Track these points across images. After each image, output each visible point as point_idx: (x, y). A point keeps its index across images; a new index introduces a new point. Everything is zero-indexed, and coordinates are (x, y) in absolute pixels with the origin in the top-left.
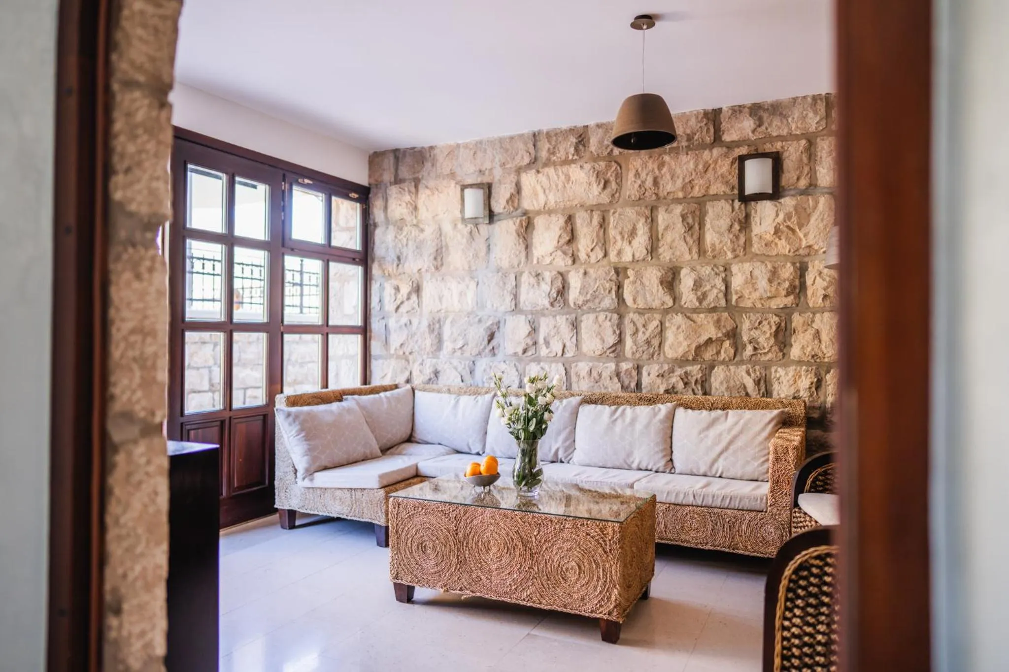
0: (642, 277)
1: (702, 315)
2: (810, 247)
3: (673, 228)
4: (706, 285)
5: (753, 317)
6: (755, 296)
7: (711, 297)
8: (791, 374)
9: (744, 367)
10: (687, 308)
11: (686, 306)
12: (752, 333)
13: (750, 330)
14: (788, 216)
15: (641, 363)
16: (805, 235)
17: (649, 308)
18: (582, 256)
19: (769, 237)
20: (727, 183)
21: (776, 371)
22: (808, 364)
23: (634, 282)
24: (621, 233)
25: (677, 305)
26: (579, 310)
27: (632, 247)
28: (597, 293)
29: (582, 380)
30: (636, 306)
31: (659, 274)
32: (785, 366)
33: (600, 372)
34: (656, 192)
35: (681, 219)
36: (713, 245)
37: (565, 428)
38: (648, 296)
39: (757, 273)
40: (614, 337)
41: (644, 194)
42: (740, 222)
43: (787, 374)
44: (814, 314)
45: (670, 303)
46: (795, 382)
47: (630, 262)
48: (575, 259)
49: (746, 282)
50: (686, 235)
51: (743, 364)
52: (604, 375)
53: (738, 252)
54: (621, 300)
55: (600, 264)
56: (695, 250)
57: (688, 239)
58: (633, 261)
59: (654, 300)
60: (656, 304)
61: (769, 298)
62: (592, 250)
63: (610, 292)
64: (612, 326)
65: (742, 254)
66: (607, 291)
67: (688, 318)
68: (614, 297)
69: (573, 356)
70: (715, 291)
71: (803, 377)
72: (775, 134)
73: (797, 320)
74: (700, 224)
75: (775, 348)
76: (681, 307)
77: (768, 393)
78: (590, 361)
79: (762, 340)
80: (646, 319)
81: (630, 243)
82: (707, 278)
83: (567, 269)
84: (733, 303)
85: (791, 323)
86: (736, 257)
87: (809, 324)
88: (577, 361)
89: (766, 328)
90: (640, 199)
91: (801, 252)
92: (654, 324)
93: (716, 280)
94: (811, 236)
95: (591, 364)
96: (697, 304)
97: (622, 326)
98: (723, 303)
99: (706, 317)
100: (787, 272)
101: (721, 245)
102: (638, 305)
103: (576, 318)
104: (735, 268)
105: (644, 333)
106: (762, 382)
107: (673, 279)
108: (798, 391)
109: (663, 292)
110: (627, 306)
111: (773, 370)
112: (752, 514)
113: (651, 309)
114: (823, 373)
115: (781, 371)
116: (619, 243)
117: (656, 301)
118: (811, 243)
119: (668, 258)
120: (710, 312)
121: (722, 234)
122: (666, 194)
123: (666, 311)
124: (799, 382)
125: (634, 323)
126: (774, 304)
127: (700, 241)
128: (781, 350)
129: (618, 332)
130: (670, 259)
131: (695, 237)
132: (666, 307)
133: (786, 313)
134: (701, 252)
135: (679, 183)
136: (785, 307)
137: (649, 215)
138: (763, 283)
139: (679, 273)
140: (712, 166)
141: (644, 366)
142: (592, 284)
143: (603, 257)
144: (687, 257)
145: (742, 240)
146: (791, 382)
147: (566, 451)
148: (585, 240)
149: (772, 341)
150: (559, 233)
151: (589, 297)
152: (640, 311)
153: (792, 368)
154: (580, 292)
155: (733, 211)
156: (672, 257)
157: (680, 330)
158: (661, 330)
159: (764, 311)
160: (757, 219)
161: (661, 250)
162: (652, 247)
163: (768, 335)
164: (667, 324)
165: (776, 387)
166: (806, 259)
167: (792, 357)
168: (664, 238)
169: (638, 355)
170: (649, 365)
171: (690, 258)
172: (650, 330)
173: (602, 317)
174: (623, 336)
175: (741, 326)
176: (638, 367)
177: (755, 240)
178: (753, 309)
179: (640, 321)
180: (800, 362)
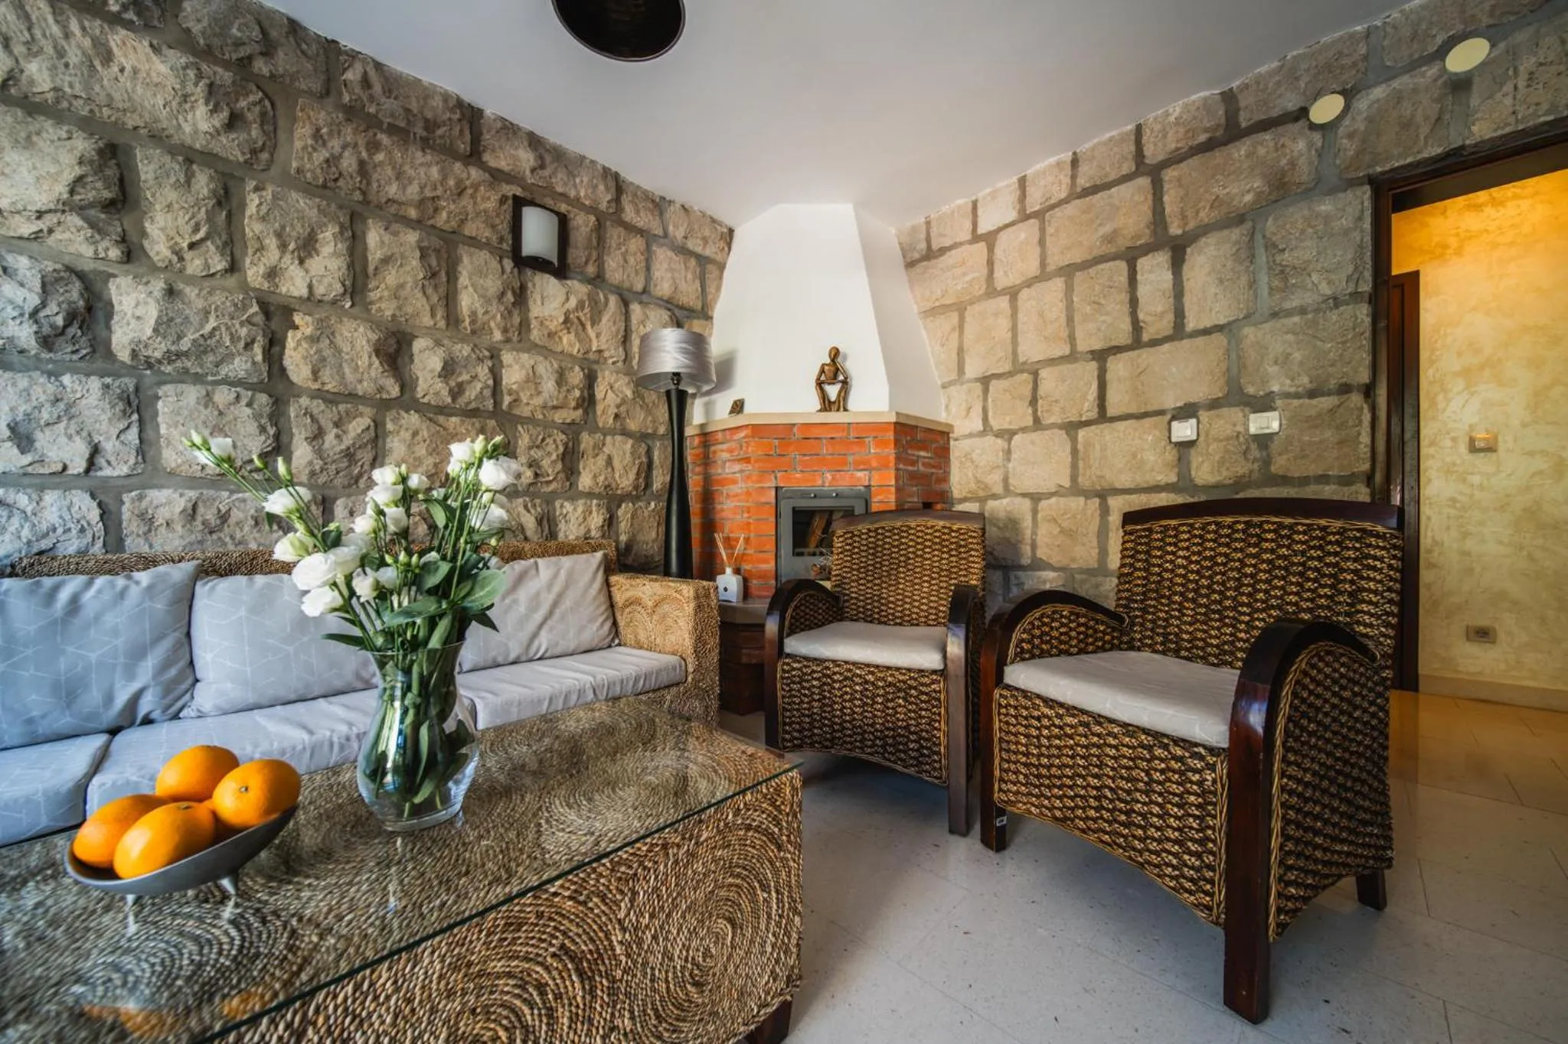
0: (333, 333)
1: (453, 419)
2: (600, 352)
3: (401, 265)
4: (460, 374)
5: (533, 431)
6: (538, 401)
7: (471, 393)
8: (580, 510)
9: (520, 500)
10: (429, 404)
11: (425, 400)
12: (532, 452)
13: (530, 448)
14: (581, 306)
15: (329, 493)
16: (598, 336)
17: (350, 394)
18: (158, 248)
19: (553, 326)
20: (493, 227)
21: (562, 506)
22: (599, 496)
23: (313, 340)
24: (279, 235)
25: (406, 396)
26: (148, 372)
27: (307, 271)
28: (212, 342)
29: (163, 530)
30: (316, 386)
31: (374, 337)
32: (572, 499)
33: (223, 510)
34: (363, 187)
35: (418, 254)
36: (473, 314)
37: (157, 640)
38: (347, 370)
39: (541, 369)
40: (263, 438)
41: (336, 180)
42: (514, 293)
43: (575, 509)
44: (605, 435)
45: (395, 391)
46: (585, 519)
47: (300, 298)
48: (132, 253)
49: (527, 381)
50: (426, 283)
51: (518, 497)
52: (236, 515)
53: (510, 334)
54: (276, 367)
55: (214, 282)
56: (440, 313)
57: (430, 291)
58: (309, 299)
59: (360, 381)
60: (365, 388)
61: (555, 408)
62: (192, 246)
63: (248, 346)
64: (257, 417)
65: (515, 339)
66: (242, 343)
67: (430, 420)
68: (259, 358)
69: (129, 476)
70: (479, 386)
71: (595, 514)
72: (560, 189)
73: (586, 440)
74: (448, 274)
75: (562, 476)
76: (416, 401)
77: (553, 535)
78: (191, 488)
79: (545, 463)
80: (343, 414)
81: (301, 262)
82: (463, 363)
83: (101, 266)
84: (505, 405)
85: (579, 444)
86: (508, 341)
87: (598, 448)
88: (144, 487)
89: (551, 448)
90: (324, 186)
91: (591, 356)
92: (358, 426)
93: (479, 369)
94: (603, 339)
95: (192, 494)
96: (449, 400)
97: (282, 420)
98: (489, 404)
99: (463, 422)
100: (576, 376)
101: (486, 317)
102: (323, 384)
103: (137, 389)
104: (507, 357)
105: (338, 436)
106: (545, 522)
107: (398, 351)
108: (589, 531)
109: (381, 369)
110: (292, 383)
111: (557, 504)
112: (674, 690)
113: (352, 397)
114: (614, 507)
115: (568, 507)
116: (272, 255)
117: (365, 384)
118: (603, 347)
119: (388, 313)
120: (467, 416)
121: (488, 301)
122: (384, 200)
123: (384, 405)
124: (589, 519)
125: (312, 416)
126: (559, 417)
127: (450, 300)
128: (568, 479)
129: (272, 431)
130: (394, 316)
131: (442, 290)
132: (385, 396)
133: (572, 430)
134: (452, 319)
135: (413, 191)
136: (573, 423)
137: (348, 224)
138: (549, 385)
139: (410, 345)
140: (470, 191)
141: (336, 499)
142: (195, 319)
143: (226, 271)
144: (427, 321)
145: (516, 320)
146: (581, 519)
147: (168, 689)
148: (169, 216)
149: (559, 466)
150: (78, 171)
151: (185, 344)
152: (329, 396)
153: (581, 502)
154: (156, 330)
155: (503, 272)
156: (398, 313)
157: (419, 438)
158: (377, 436)
159: (547, 425)
160: (537, 296)
161: (373, 295)
162: (353, 285)
163: (554, 457)
164: (390, 426)
165: (562, 526)
166: (595, 367)
167: (580, 488)
168: (380, 276)
169: (322, 479)
170: (349, 496)
171: (432, 323)
172: (352, 434)
173: (223, 396)
174: (284, 439)
175: (516, 443)
176: (324, 500)
177: (534, 324)
178: (531, 420)
179: (326, 416)
180: (590, 495)
